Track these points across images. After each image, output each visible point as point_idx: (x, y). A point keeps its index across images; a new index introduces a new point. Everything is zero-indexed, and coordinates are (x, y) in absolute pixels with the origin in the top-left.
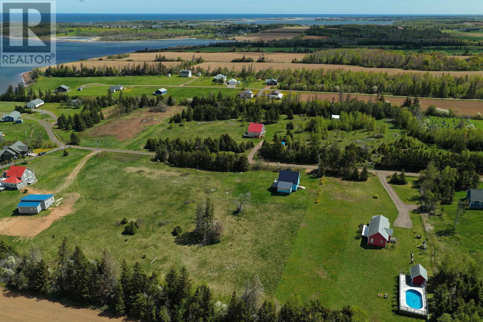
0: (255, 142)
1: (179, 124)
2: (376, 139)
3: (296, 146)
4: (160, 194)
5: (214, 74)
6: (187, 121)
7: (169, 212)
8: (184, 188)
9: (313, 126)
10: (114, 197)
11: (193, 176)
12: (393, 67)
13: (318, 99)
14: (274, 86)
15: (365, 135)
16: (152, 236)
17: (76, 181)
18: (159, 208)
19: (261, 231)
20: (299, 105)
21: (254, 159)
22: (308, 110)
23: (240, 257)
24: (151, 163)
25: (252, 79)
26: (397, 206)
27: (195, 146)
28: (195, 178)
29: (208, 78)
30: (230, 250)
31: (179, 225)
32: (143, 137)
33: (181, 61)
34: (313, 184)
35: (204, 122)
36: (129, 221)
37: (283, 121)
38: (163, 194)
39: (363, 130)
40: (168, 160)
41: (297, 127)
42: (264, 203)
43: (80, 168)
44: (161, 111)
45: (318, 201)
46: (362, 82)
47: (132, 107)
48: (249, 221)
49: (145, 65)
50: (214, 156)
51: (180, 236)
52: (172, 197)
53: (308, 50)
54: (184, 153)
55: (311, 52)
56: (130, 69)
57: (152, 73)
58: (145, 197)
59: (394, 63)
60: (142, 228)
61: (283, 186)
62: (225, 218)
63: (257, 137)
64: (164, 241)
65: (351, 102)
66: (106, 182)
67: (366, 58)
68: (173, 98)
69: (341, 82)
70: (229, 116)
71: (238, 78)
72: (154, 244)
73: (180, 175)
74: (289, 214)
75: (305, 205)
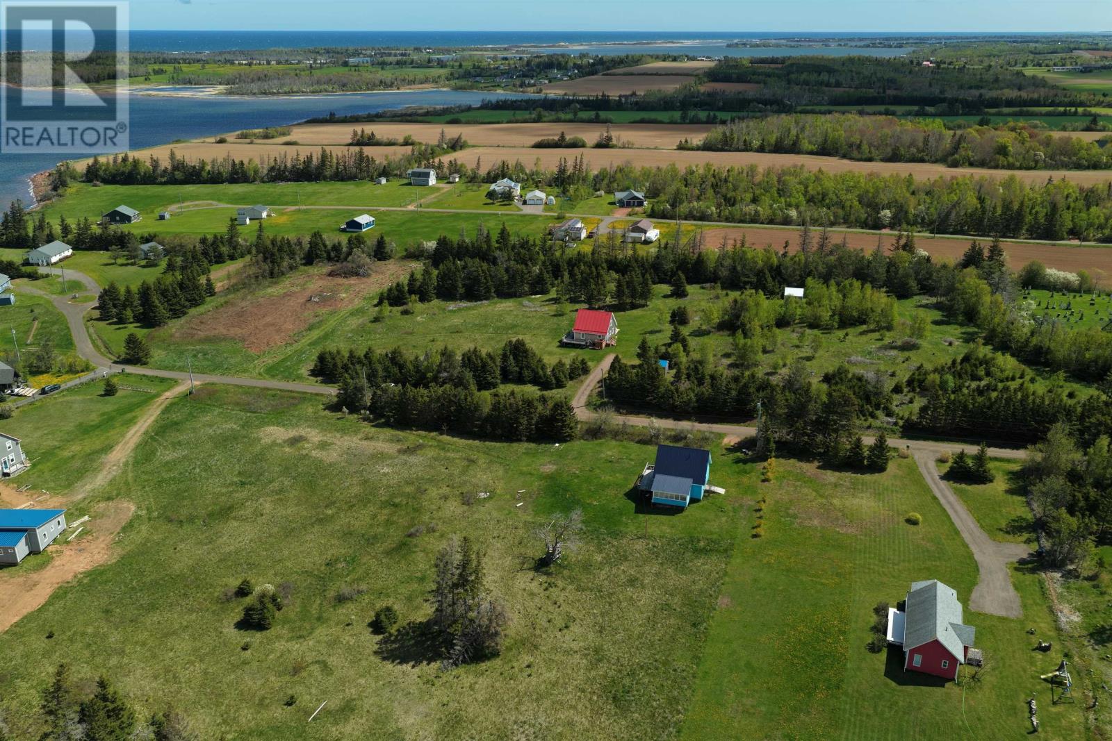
0: (593, 360)
1: (401, 308)
2: (900, 354)
3: (696, 372)
4: (345, 507)
5: (492, 178)
6: (422, 300)
7: (364, 560)
8: (408, 489)
9: (737, 317)
10: (225, 512)
11: (431, 453)
12: (922, 161)
13: (747, 245)
14: (637, 209)
15: (870, 342)
16: (317, 632)
17: (130, 466)
18: (338, 549)
19: (610, 621)
20: (700, 261)
21: (588, 404)
22: (724, 273)
23: (553, 704)
24: (325, 417)
25: (583, 190)
26: (974, 549)
27: (439, 372)
28: (436, 459)
29: (475, 188)
30: (528, 680)
31: (389, 602)
32: (310, 345)
33: (412, 144)
34: (745, 480)
35: (463, 304)
36: (258, 589)
37: (660, 303)
38: (352, 507)
39: (864, 327)
40: (369, 409)
41: (697, 319)
42: (616, 535)
43: (143, 430)
44: (357, 274)
45: (760, 531)
46: (851, 199)
47: (285, 264)
48: (578, 590)
49: (324, 157)
50: (485, 399)
51: (391, 635)
52: (374, 516)
53: (715, 117)
54: (411, 391)
55: (723, 122)
56: (289, 165)
57: (342, 176)
58: (305, 513)
59: (923, 151)
60: (292, 608)
61: (667, 488)
62: (513, 578)
63: (596, 345)
64: (349, 648)
65: (831, 253)
66: (207, 468)
67: (856, 139)
68: (387, 239)
69: (802, 198)
70: (526, 289)
71: (549, 189)
72: (321, 658)
73: (399, 451)
74: (684, 570)
75: (725, 544)
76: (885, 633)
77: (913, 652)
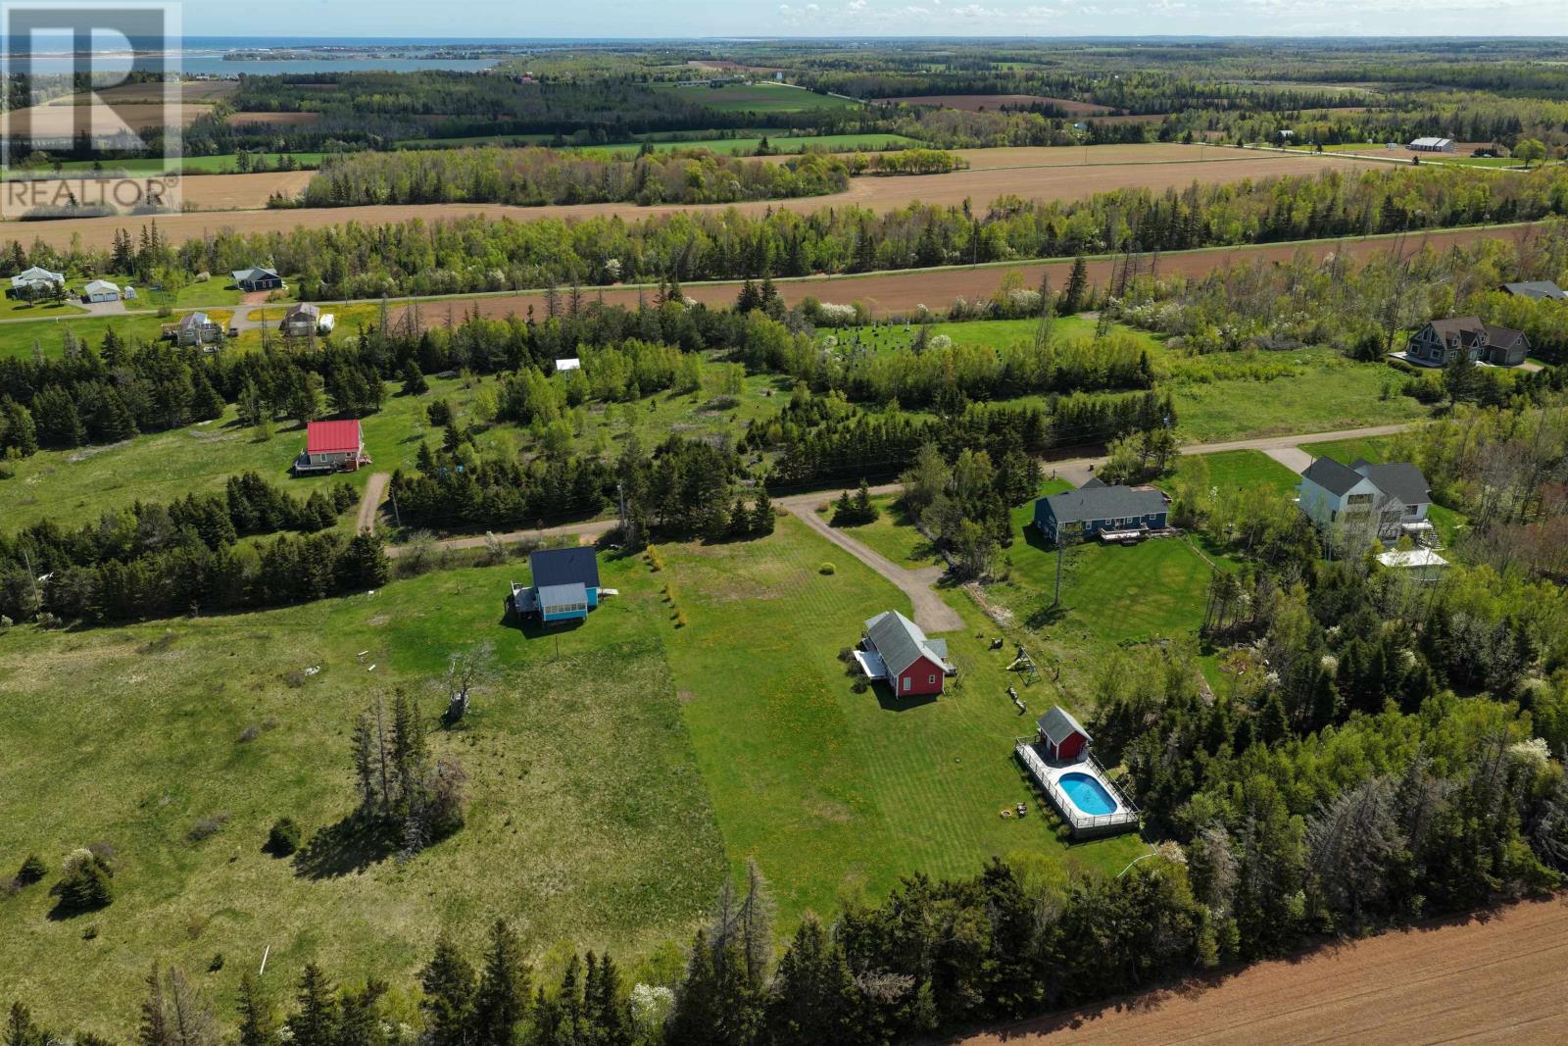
0: (355, 485)
2: (723, 413)
3: (504, 473)
4: (108, 736)
6: (23, 454)
7: (196, 786)
8: (195, 691)
9: (518, 401)
11: (192, 643)
12: (605, 200)
13: (482, 317)
14: (278, 291)
15: (684, 407)
16: (191, 883)
19: (572, 751)
21: (383, 537)
22: (466, 354)
23: (562, 848)
26: (895, 581)
27: (139, 539)
28: (206, 648)
30: (515, 837)
34: (632, 575)
35: (92, 451)
37: (400, 403)
38: (120, 734)
39: (668, 392)
40: (48, 610)
42: (521, 666)
45: (681, 620)
46: (565, 250)
48: (513, 733)
51: (304, 851)
52: (167, 735)
58: (47, 762)
59: (604, 188)
60: (128, 868)
61: (557, 599)
63: (347, 467)
64: (254, 884)
67: (518, 178)
69: (501, 256)
70: (188, 414)
71: (115, 278)
72: (221, 907)
73: (140, 651)
74: (623, 680)
75: (651, 641)
76: (862, 671)
77: (901, 677)
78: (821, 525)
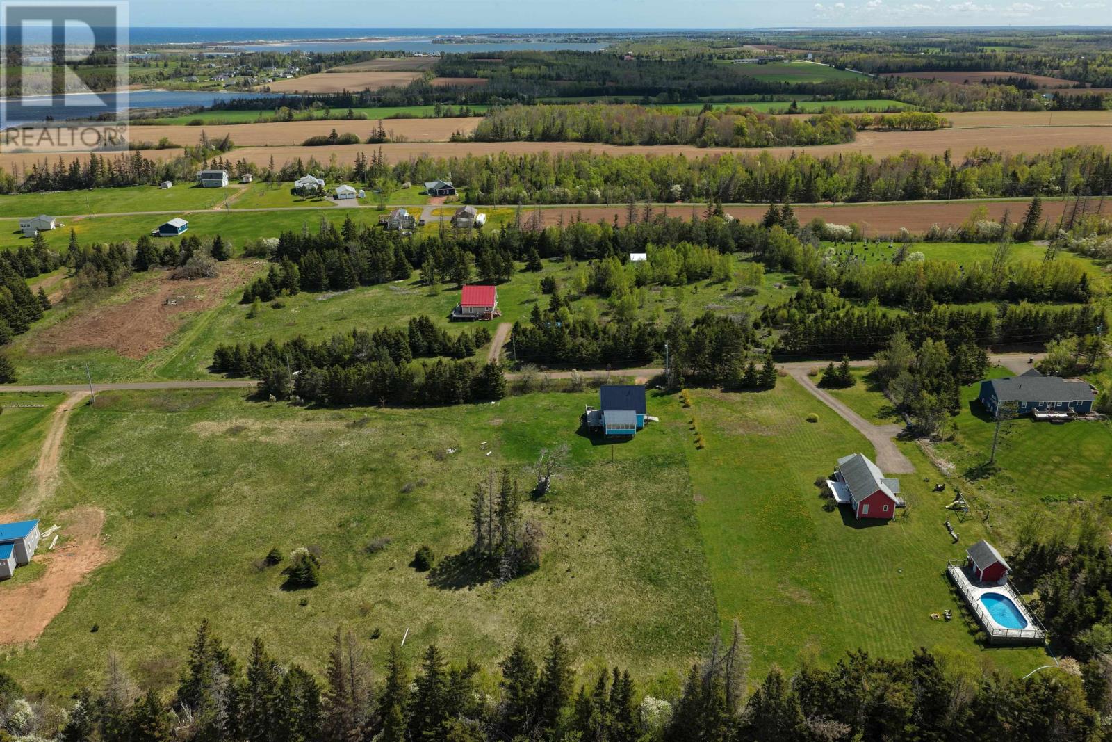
0: (489, 329)
1: (271, 303)
2: (745, 299)
3: (588, 329)
4: (324, 478)
5: (291, 176)
6: (291, 294)
7: (374, 517)
8: (378, 456)
9: (603, 281)
10: (204, 501)
11: (379, 424)
12: (675, 143)
14: (451, 197)
15: (717, 292)
16: (365, 580)
17: (69, 477)
18: (341, 513)
19: (617, 526)
22: (569, 246)
23: (604, 593)
24: (251, 407)
25: (389, 183)
26: (864, 432)
27: (354, 353)
28: (387, 429)
29: (274, 186)
30: (573, 581)
32: (194, 344)
34: (669, 408)
35: (331, 294)
36: (290, 555)
37: (524, 276)
38: (331, 478)
39: (708, 281)
40: (296, 394)
42: (587, 464)
43: (58, 442)
44: (204, 276)
45: (702, 443)
46: (644, 177)
47: (120, 271)
48: (577, 509)
49: (94, 162)
51: (435, 570)
52: (359, 482)
56: (52, 172)
57: (118, 182)
58: (288, 490)
59: (674, 134)
60: (329, 564)
61: (617, 420)
63: (485, 317)
64: (403, 587)
66: (158, 467)
67: (616, 125)
68: (224, 240)
69: (599, 179)
70: (388, 275)
71: (354, 183)
72: (381, 598)
73: (347, 426)
74: (655, 481)
75: (678, 457)
76: (832, 495)
77: (862, 503)
78: (810, 385)
